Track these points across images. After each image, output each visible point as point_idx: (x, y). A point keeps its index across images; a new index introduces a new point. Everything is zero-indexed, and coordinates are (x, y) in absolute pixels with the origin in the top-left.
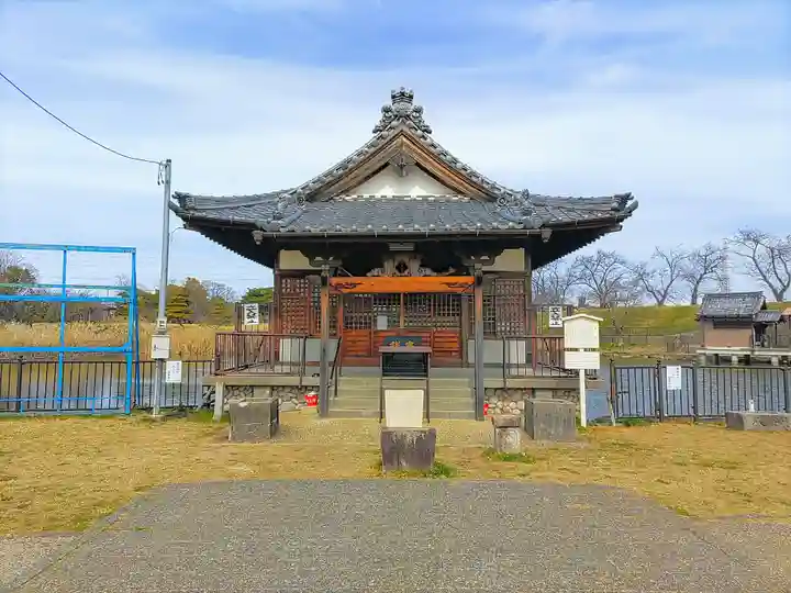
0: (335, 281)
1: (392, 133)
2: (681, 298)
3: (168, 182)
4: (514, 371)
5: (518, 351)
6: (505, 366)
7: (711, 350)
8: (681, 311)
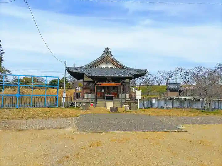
0: (97, 84)
1: (106, 56)
2: (164, 84)
3: (66, 65)
4: (127, 100)
5: (128, 96)
6: (125, 99)
7: (169, 96)
8: (163, 87)
